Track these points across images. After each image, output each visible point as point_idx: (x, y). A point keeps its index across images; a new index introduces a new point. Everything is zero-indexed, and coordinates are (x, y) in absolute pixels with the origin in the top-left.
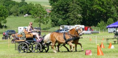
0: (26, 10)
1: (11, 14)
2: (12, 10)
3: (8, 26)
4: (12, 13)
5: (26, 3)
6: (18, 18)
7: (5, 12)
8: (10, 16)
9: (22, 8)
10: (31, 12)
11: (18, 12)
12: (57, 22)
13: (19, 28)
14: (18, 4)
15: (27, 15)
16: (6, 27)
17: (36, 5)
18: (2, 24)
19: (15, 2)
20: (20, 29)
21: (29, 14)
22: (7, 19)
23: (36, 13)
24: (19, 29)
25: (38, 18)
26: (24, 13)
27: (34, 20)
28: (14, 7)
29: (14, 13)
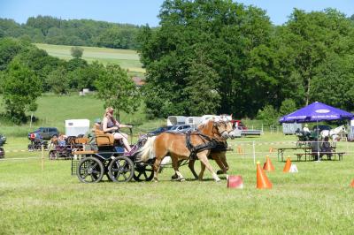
0: (85, 80)
1: (47, 88)
2: (50, 78)
3: (40, 118)
4: (49, 87)
5: (85, 63)
6: (64, 98)
7: (34, 84)
8: (47, 94)
9: (76, 75)
10: (96, 83)
11: (66, 85)
12: (159, 108)
13: (67, 122)
14: (65, 64)
15: (86, 91)
16: (35, 120)
17: (109, 67)
18: (27, 114)
19: (57, 59)
20: (71, 124)
21: (92, 89)
22: (39, 101)
23: (109, 87)
24: (67, 125)
25: (114, 98)
26: (80, 85)
27: (104, 102)
28: (56, 72)
29: (55, 87)
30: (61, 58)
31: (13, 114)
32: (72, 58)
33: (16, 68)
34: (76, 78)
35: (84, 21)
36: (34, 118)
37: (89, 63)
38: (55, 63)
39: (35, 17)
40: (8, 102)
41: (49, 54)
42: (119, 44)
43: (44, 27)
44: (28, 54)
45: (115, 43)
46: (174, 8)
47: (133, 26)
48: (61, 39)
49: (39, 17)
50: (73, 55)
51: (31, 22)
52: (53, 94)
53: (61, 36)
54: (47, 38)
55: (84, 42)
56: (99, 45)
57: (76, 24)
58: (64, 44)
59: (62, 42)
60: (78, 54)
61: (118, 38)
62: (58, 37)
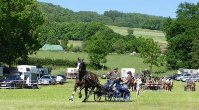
0: (134, 46)
1: (113, 50)
2: (115, 45)
3: (108, 67)
4: (114, 50)
5: (134, 37)
6: (122, 56)
7: (105, 48)
8: (113, 53)
9: (129, 43)
10: (139, 49)
11: (124, 49)
12: (175, 64)
13: (123, 69)
14: (123, 37)
15: (134, 52)
17: (147, 40)
18: (101, 64)
19: (119, 35)
20: (124, 71)
21: (138, 52)
22: (107, 57)
23: (146, 51)
24: (122, 71)
25: (149, 57)
26: (131, 49)
27: (144, 60)
28: (118, 41)
29: (117, 50)
30: (121, 34)
31: (93, 64)
32: (128, 34)
33: (96, 39)
34: (129, 45)
35: (135, 14)
36: (105, 67)
37: (137, 37)
38: (118, 37)
39: (109, 11)
40: (91, 57)
41: (115, 32)
42: (154, 27)
43: (113, 16)
44: (103, 31)
45: (152, 27)
46: (185, 8)
47: (162, 17)
48: (121, 24)
49: (111, 11)
50: (128, 32)
51: (106, 13)
52: (116, 54)
53: (122, 22)
54: (114, 23)
55: (134, 25)
56: (143, 27)
57: (131, 15)
58: (123, 26)
59: (123, 25)
60: (131, 32)
61: (154, 24)
62: (120, 22)
